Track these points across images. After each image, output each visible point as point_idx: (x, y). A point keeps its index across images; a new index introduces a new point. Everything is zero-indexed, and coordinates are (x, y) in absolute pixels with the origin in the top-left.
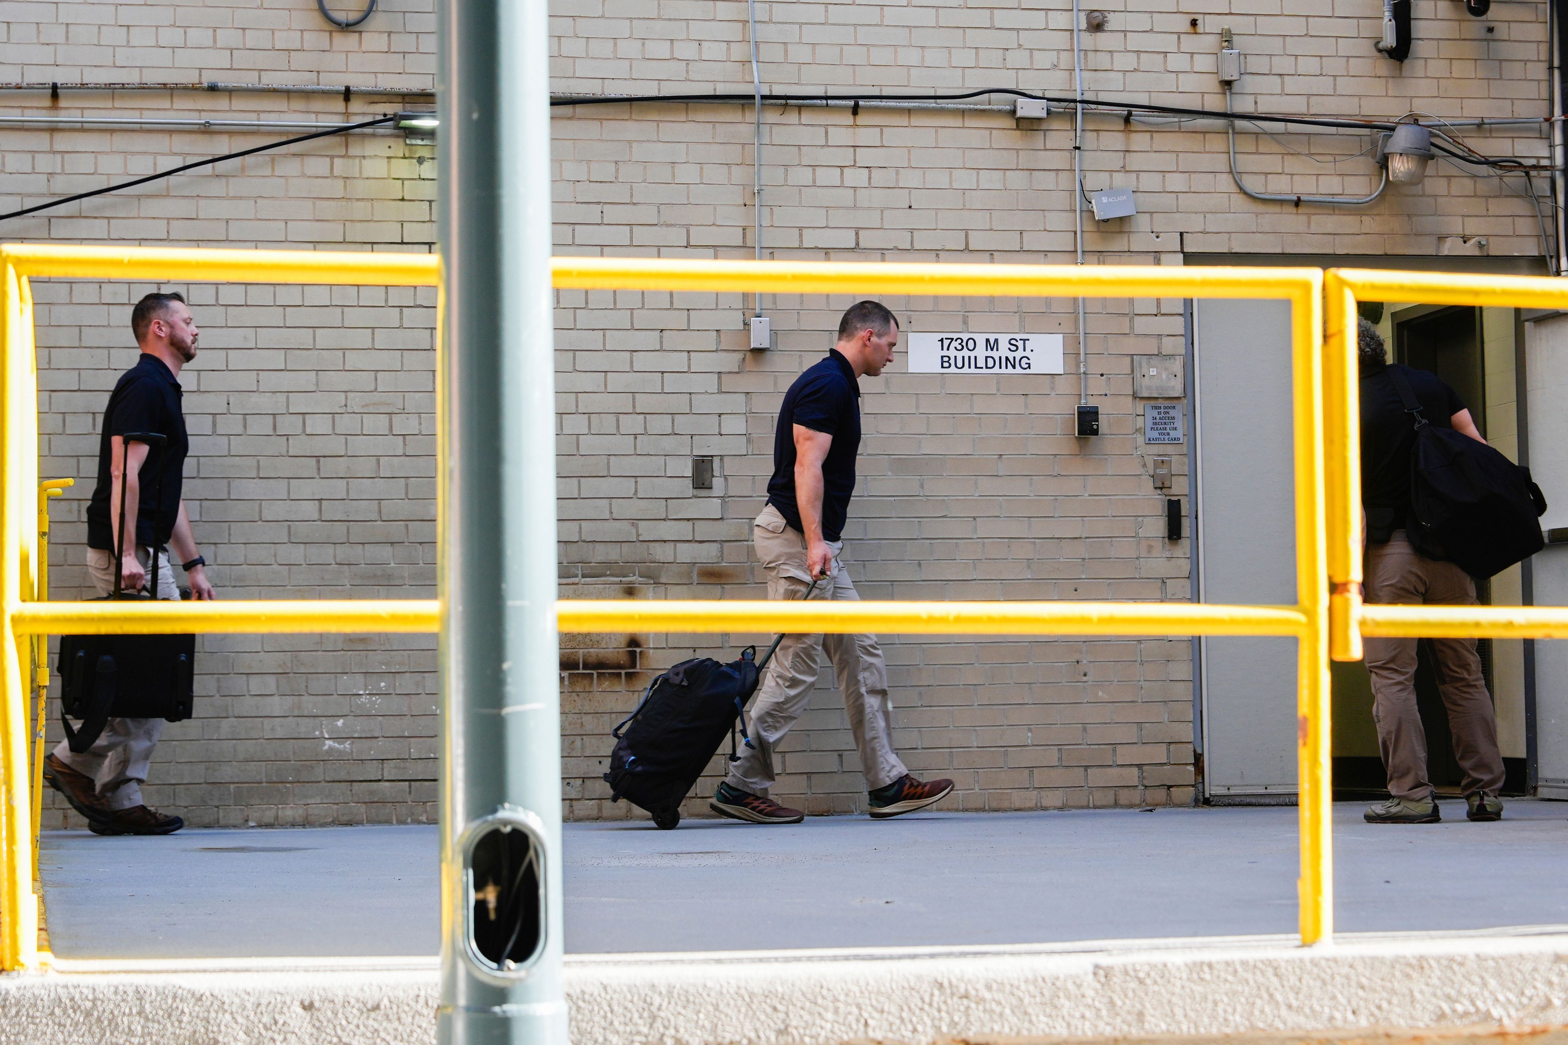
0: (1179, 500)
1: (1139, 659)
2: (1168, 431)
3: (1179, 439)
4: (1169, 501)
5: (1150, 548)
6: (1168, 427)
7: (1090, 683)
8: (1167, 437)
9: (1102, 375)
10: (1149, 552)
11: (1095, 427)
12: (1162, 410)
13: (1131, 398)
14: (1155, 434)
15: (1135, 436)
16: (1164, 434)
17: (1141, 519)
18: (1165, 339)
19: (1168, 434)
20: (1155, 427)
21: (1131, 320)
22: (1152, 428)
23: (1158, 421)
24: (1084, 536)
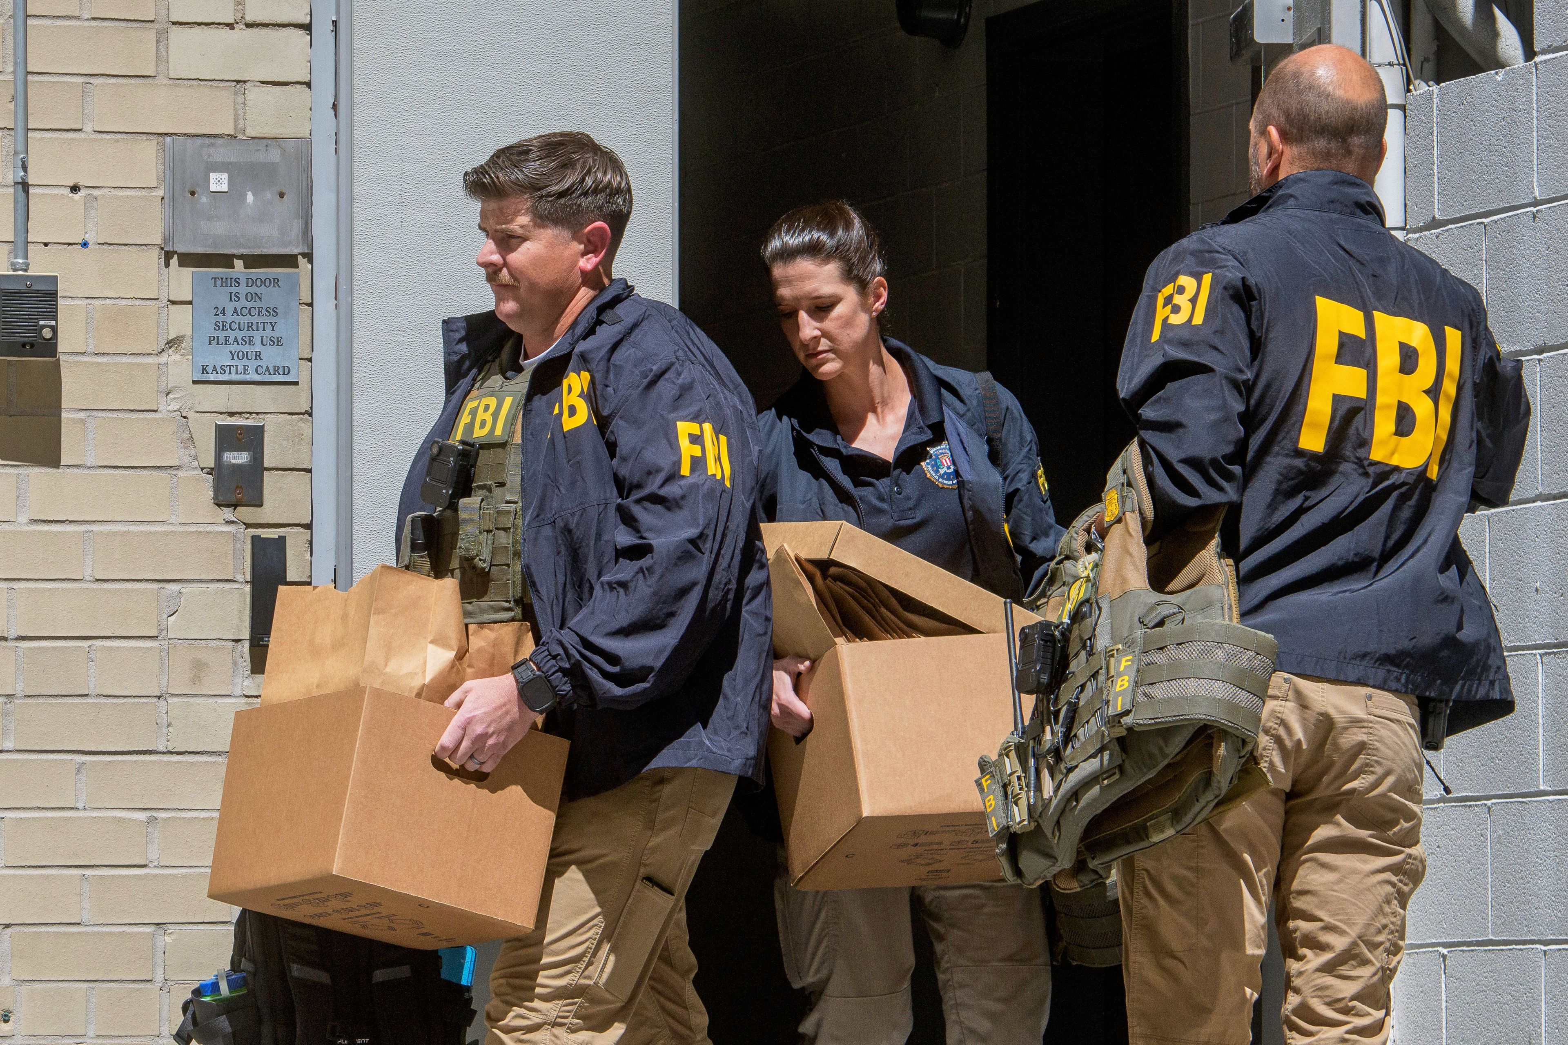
0: (282, 540)
1: (159, 977)
2: (258, 347)
3: (287, 371)
4: (255, 539)
5: (199, 668)
6: (257, 336)
7: (18, 1039)
8: (252, 364)
9: (75, 189)
10: (196, 680)
11: (47, 333)
12: (243, 290)
13: (154, 257)
14: (221, 357)
15: (163, 358)
16: (246, 356)
17: (175, 587)
18: (255, 94)
19: (258, 356)
20: (222, 334)
21: (162, 37)
22: (211, 340)
23: (229, 318)
24: (13, 634)
